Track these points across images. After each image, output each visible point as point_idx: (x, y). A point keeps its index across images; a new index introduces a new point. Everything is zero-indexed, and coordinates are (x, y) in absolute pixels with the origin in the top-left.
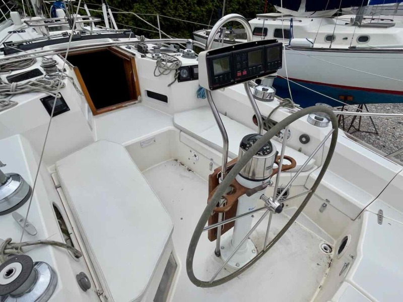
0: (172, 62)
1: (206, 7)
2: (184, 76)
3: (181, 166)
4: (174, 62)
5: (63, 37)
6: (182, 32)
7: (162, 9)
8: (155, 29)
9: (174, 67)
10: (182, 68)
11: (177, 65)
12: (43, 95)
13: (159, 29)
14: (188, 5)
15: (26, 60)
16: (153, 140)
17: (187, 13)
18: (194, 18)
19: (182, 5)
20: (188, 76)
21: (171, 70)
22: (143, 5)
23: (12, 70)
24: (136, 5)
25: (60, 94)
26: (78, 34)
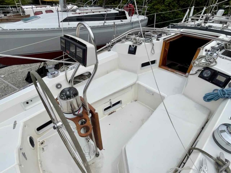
10: (208, 68)
16: (153, 93)
20: (207, 77)
25: (136, 47)
26: (207, 26)
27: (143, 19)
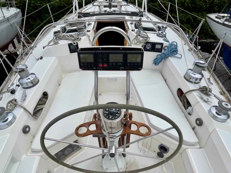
0: (144, 38)
2: (148, 48)
4: (145, 38)
8: (165, 11)
9: (144, 42)
10: (147, 43)
11: (146, 40)
12: (70, 42)
15: (80, 23)
16: (115, 79)
20: (150, 49)
21: (141, 43)
23: (74, 26)
25: (77, 43)
26: (112, 11)
27: (16, 12)
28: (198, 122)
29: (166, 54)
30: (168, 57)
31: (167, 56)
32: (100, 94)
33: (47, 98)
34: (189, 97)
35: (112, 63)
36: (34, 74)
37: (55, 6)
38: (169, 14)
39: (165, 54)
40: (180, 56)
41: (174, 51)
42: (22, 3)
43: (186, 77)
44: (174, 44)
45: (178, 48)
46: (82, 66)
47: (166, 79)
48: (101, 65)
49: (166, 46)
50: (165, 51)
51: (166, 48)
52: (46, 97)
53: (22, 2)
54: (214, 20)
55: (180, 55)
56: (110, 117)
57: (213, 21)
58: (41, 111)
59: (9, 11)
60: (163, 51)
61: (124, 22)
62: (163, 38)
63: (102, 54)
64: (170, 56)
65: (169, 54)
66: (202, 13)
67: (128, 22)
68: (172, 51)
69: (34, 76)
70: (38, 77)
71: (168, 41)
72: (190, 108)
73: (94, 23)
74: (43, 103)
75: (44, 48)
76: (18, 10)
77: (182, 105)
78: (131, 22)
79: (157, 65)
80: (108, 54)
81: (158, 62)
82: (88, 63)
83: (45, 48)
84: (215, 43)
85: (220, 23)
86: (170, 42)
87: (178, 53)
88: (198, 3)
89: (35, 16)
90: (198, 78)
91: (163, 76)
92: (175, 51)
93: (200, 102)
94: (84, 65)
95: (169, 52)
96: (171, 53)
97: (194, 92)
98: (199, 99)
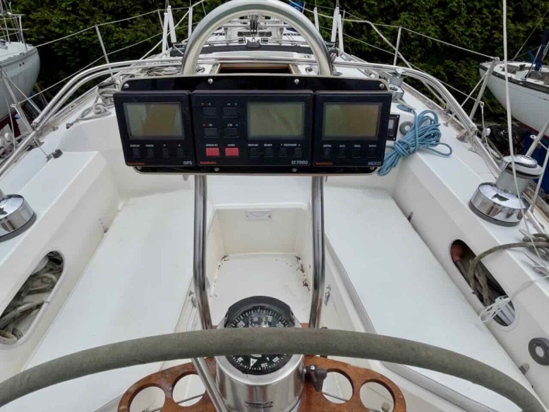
1: (529, 24)
3: (299, 270)
5: (238, 44)
6: (467, 61)
7: (445, 22)
8: (389, 48)
13: (396, 49)
14: (493, 20)
16: (269, 215)
17: (487, 33)
18: (496, 41)
19: (482, 19)
22: (414, 16)
24: (404, 15)
26: (258, 41)
27: (25, 52)
28: (540, 352)
29: (408, 142)
30: (414, 151)
31: (412, 149)
32: (225, 257)
33: (61, 271)
34: (497, 268)
35: (261, 141)
36: (20, 197)
37: (122, 43)
38: (400, 54)
39: (404, 143)
40: (446, 150)
41: (430, 135)
42: (43, 34)
43: (476, 205)
44: (428, 117)
45: (439, 128)
46: (136, 153)
47: (412, 213)
48: (212, 150)
49: (409, 124)
50: (406, 136)
51: (407, 128)
52: (58, 267)
53: (45, 32)
54: (499, 74)
55: (447, 145)
56: (253, 361)
57: (498, 77)
58: (34, 312)
59: (7, 48)
60: (399, 136)
61: (291, 66)
62: (397, 104)
63: (219, 102)
64: (419, 150)
65: (417, 144)
66: (467, 62)
67: (300, 67)
68: (423, 136)
69: (18, 203)
70: (34, 207)
71: (410, 110)
72: (500, 302)
73: (211, 66)
74: (47, 285)
75: (68, 128)
76: (30, 48)
77: (472, 291)
78: (309, 66)
79: (384, 175)
80: (243, 103)
81: (387, 166)
82: (158, 143)
83: (71, 128)
84: (501, 130)
85: (516, 82)
86: (418, 113)
87: (441, 141)
88: (457, 40)
89: (73, 64)
90: (514, 210)
91: (400, 205)
92: (433, 136)
93: (538, 284)
94: (143, 150)
95: (418, 139)
96: (422, 142)
97: (508, 252)
98: (533, 276)
